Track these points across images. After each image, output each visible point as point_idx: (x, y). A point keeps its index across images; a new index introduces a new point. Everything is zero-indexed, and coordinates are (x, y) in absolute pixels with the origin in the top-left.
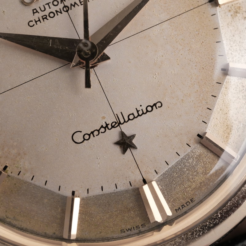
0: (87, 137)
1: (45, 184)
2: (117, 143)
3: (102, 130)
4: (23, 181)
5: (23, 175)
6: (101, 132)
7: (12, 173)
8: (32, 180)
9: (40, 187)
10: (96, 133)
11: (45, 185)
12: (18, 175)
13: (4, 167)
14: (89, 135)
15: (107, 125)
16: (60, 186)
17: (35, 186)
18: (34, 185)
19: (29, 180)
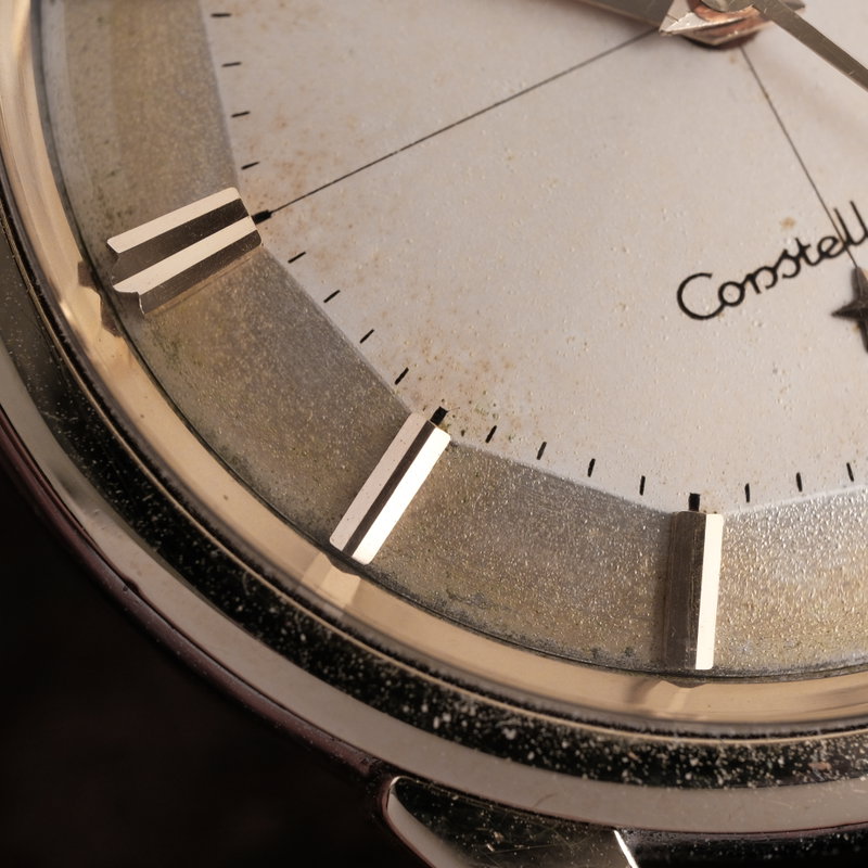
0: (732, 294)
1: (587, 472)
2: (844, 313)
3: (787, 267)
4: (506, 462)
5: (506, 440)
6: (785, 276)
7: (463, 433)
8: (539, 457)
9: (572, 484)
10: (764, 279)
11: (590, 474)
12: (488, 440)
13: (432, 412)
14: (741, 287)
15: (803, 249)
16: (643, 479)
17: (553, 481)
18: (549, 476)
19: (529, 459)
